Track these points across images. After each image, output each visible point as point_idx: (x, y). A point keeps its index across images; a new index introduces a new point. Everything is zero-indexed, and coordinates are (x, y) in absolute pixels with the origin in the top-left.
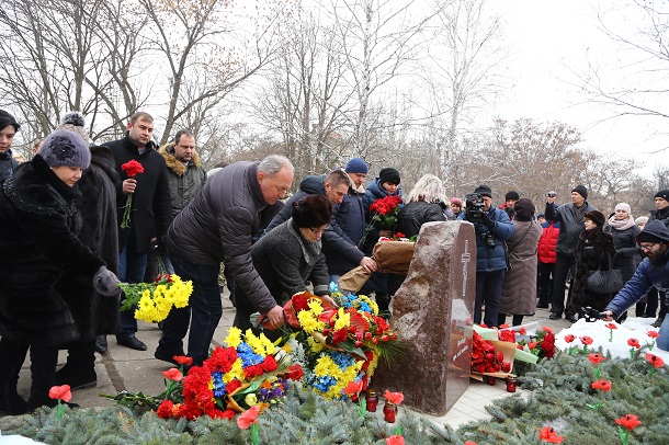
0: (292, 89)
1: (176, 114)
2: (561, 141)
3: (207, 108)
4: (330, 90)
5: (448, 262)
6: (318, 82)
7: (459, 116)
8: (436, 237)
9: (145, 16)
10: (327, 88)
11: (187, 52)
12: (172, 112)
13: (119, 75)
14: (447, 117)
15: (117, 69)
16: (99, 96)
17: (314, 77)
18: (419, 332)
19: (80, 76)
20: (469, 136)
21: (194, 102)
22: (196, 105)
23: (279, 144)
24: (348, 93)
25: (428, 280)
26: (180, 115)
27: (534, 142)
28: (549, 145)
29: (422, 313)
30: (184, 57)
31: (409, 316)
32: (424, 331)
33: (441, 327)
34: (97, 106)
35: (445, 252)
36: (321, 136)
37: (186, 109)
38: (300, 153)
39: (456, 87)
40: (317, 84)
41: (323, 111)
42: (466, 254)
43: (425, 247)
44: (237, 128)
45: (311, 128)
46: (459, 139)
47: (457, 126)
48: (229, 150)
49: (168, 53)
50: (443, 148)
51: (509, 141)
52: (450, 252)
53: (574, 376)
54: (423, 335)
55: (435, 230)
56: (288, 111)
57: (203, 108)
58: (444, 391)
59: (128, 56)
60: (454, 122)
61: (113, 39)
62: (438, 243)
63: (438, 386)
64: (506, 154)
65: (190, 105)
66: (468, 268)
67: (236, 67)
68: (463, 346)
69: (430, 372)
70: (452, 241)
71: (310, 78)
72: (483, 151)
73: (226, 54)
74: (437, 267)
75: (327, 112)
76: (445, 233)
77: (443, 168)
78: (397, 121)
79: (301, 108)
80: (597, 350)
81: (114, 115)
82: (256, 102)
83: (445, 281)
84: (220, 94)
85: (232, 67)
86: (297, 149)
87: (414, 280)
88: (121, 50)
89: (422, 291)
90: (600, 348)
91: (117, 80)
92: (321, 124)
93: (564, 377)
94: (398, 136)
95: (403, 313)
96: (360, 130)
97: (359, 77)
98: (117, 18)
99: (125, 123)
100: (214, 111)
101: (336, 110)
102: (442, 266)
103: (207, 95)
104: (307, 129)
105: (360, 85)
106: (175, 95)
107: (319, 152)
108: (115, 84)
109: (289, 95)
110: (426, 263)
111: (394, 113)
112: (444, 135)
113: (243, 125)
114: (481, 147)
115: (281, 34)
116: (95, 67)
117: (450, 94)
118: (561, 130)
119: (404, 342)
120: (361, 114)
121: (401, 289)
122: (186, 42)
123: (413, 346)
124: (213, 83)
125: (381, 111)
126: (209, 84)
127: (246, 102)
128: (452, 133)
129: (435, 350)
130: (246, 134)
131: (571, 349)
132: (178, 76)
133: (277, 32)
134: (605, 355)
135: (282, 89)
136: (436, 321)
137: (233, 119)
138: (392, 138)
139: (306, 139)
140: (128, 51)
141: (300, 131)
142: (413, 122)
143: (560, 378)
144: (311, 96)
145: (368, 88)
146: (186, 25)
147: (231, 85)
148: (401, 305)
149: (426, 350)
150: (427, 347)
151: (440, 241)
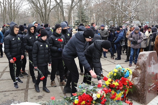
5: (146, 65)
8: (143, 57)
18: (138, 83)
25: (141, 69)
29: (139, 78)
31: (136, 78)
32: (140, 83)
33: (144, 82)
35: (144, 62)
42: (153, 61)
43: (140, 60)
52: (146, 62)
54: (139, 84)
55: (142, 55)
58: (146, 99)
62: (143, 59)
63: (144, 97)
66: (154, 64)
68: (153, 86)
69: (142, 94)
70: (146, 59)
74: (143, 66)
76: (145, 56)
87: (137, 68)
89: (139, 71)
102: (144, 66)
110: (140, 64)
119: (135, 85)
121: (134, 71)
123: (137, 86)
129: (143, 88)
136: (143, 80)
148: (134, 75)
149: (140, 88)
150: (141, 87)
151: (144, 59)
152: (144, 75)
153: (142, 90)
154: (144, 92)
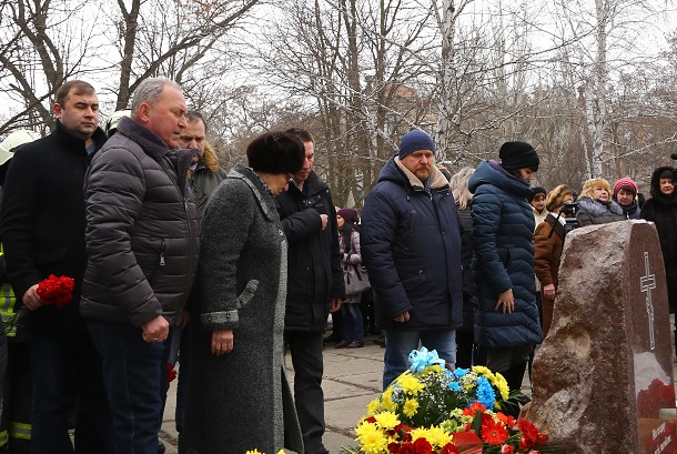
0: (325, 22)
1: (132, 81)
3: (185, 67)
4: (390, 16)
5: (619, 294)
7: (609, 40)
8: (593, 253)
10: (384, 14)
12: (125, 79)
13: (30, 25)
14: (590, 43)
15: (27, 16)
18: (582, 422)
20: (629, 70)
21: (162, 58)
22: (166, 64)
23: (312, 116)
24: (418, 19)
25: (589, 329)
29: (584, 389)
31: (562, 396)
32: (592, 419)
33: (620, 411)
35: (611, 277)
36: (381, 95)
37: (149, 71)
38: (349, 127)
40: (367, 9)
41: (382, 53)
42: (649, 276)
43: (576, 272)
44: (239, 94)
45: (363, 84)
46: (614, 77)
47: (609, 57)
48: (228, 133)
50: (590, 96)
52: (620, 277)
54: (589, 428)
55: (590, 242)
56: (321, 59)
57: (178, 67)
60: (602, 51)
62: (598, 263)
65: (155, 65)
66: (654, 301)
68: (662, 437)
70: (620, 257)
72: (655, 93)
74: (601, 306)
75: (389, 54)
76: (608, 244)
77: (592, 128)
78: (507, 58)
79: (342, 51)
81: (28, 93)
82: (266, 48)
83: (617, 328)
84: (204, 42)
86: (343, 121)
87: (564, 332)
89: (580, 349)
91: (29, 33)
92: (379, 75)
94: (511, 83)
95: (551, 392)
96: (446, 79)
99: (46, 104)
100: (197, 71)
101: (403, 50)
102: (609, 302)
103: (183, 46)
104: (356, 86)
106: (129, 50)
107: (381, 123)
108: (26, 42)
109: (321, 33)
110: (581, 301)
111: (499, 46)
112: (588, 72)
113: (249, 89)
119: (558, 442)
120: (445, 53)
121: (543, 349)
123: (576, 448)
124: (191, 23)
125: (478, 44)
126: (186, 27)
127: (249, 51)
128: (600, 68)
130: (255, 104)
132: (131, 18)
135: (310, 24)
136: (610, 399)
137: (231, 81)
138: (503, 88)
139: (357, 103)
141: (345, 91)
142: (534, 58)
144: (359, 30)
145: (452, 8)
147: (223, 25)
148: (546, 377)
149: (599, 453)
150: (600, 446)
151: (601, 259)
152: (614, 364)
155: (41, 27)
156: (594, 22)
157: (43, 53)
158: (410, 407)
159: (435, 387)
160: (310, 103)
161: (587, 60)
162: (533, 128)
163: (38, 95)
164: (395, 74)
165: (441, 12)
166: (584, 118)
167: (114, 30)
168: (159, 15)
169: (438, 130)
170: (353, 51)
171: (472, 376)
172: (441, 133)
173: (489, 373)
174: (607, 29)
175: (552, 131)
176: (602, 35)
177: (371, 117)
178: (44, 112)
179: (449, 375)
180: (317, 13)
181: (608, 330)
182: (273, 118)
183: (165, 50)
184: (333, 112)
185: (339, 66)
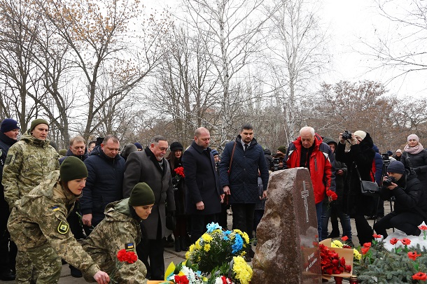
0: (175, 83)
1: (94, 110)
2: (371, 94)
3: (116, 103)
4: (202, 79)
5: (292, 199)
6: (193, 75)
7: (295, 87)
8: (280, 182)
9: (65, 45)
10: (199, 79)
11: (97, 66)
12: (91, 109)
13: (51, 88)
14: (287, 88)
15: (50, 84)
16: (38, 104)
17: (189, 72)
18: (277, 253)
19: (24, 92)
20: (305, 99)
21: (107, 100)
22: (108, 102)
24: (214, 80)
25: (279, 214)
26: (97, 110)
27: (352, 97)
28: (363, 98)
29: (278, 239)
30: (96, 70)
31: (269, 243)
32: (282, 252)
33: (293, 248)
34: (37, 112)
35: (288, 192)
36: (199, 113)
37: (101, 106)
39: (290, 66)
40: (192, 77)
41: (199, 95)
42: (305, 191)
43: (274, 190)
44: (140, 114)
45: (191, 109)
46: (298, 103)
47: (295, 94)
48: (135, 130)
49: (84, 68)
50: (287, 111)
51: (334, 99)
52: (292, 192)
53: (399, 271)
54: (281, 256)
55: (279, 177)
56: (174, 99)
57: (114, 103)
59: (57, 74)
60: (292, 92)
61: (45, 63)
62: (283, 187)
64: (333, 108)
65: (104, 103)
66: (308, 201)
67: (134, 72)
68: (312, 260)
70: (292, 183)
71: (186, 73)
72: (316, 108)
73: (125, 65)
74: (284, 204)
75: (202, 96)
76: (287, 178)
77: (289, 125)
78: (253, 96)
79: (182, 95)
80: (416, 247)
81: (50, 116)
82: (149, 94)
83: (291, 214)
84: (124, 93)
85: (131, 72)
87: (269, 216)
88: (51, 70)
89: (276, 223)
90: (418, 245)
91: (50, 91)
92: (198, 104)
93: (392, 272)
94: (254, 106)
95: (264, 241)
96: (226, 106)
97: (221, 69)
98: (46, 49)
99: (59, 121)
100: (121, 105)
101: (207, 94)
102: (288, 203)
103: (115, 95)
104: (188, 109)
105: (222, 74)
106: (92, 97)
108: (49, 95)
109: (173, 87)
110: (276, 202)
111: (249, 91)
112: (286, 101)
113: (143, 112)
114: (315, 105)
115: (162, 46)
116: (34, 85)
117: (286, 71)
118: (370, 86)
119: (268, 262)
120: (225, 94)
121: (261, 223)
122: (96, 59)
123: (275, 265)
124: (118, 84)
125: (239, 90)
126: (116, 87)
127: (142, 96)
128: (292, 99)
129: (291, 265)
130: (147, 118)
131: (396, 249)
132: (93, 84)
133: (159, 44)
134: (422, 250)
135: (167, 84)
136: (289, 244)
137: (136, 108)
138: (251, 108)
139: (188, 117)
140: (56, 70)
141: (184, 112)
142: (263, 95)
143: (389, 274)
144: (189, 86)
145: (227, 76)
146: (95, 48)
147: (131, 85)
148: (262, 235)
149: (285, 267)
150: (285, 264)
151: (284, 185)
152: (290, 229)
153: (288, 273)
154: (297, 278)
155: (56, 89)
156: (289, 79)
157: (57, 99)
158: (207, 247)
159: (217, 239)
160: (169, 117)
161: (286, 96)
162: (264, 125)
163: (55, 117)
164: (205, 104)
165: (223, 77)
166: (285, 121)
167: (86, 89)
168: (105, 82)
169: (223, 127)
170: (187, 95)
171: (233, 234)
172: (224, 128)
173: (241, 232)
174: (294, 82)
175: (272, 126)
176: (292, 85)
177: (195, 122)
178: (57, 124)
179: (224, 233)
180: (171, 79)
181: (288, 215)
182: (154, 123)
183: (108, 96)
184: (179, 121)
185: (181, 101)
